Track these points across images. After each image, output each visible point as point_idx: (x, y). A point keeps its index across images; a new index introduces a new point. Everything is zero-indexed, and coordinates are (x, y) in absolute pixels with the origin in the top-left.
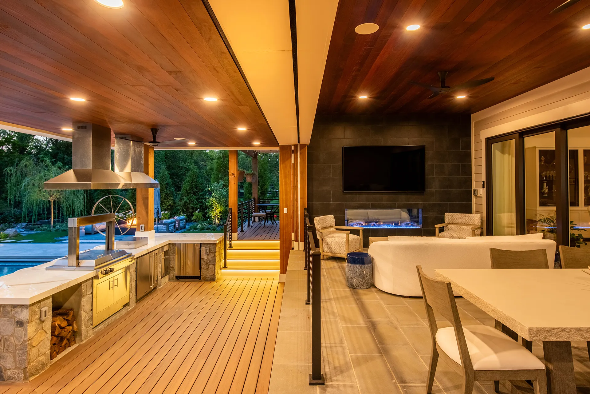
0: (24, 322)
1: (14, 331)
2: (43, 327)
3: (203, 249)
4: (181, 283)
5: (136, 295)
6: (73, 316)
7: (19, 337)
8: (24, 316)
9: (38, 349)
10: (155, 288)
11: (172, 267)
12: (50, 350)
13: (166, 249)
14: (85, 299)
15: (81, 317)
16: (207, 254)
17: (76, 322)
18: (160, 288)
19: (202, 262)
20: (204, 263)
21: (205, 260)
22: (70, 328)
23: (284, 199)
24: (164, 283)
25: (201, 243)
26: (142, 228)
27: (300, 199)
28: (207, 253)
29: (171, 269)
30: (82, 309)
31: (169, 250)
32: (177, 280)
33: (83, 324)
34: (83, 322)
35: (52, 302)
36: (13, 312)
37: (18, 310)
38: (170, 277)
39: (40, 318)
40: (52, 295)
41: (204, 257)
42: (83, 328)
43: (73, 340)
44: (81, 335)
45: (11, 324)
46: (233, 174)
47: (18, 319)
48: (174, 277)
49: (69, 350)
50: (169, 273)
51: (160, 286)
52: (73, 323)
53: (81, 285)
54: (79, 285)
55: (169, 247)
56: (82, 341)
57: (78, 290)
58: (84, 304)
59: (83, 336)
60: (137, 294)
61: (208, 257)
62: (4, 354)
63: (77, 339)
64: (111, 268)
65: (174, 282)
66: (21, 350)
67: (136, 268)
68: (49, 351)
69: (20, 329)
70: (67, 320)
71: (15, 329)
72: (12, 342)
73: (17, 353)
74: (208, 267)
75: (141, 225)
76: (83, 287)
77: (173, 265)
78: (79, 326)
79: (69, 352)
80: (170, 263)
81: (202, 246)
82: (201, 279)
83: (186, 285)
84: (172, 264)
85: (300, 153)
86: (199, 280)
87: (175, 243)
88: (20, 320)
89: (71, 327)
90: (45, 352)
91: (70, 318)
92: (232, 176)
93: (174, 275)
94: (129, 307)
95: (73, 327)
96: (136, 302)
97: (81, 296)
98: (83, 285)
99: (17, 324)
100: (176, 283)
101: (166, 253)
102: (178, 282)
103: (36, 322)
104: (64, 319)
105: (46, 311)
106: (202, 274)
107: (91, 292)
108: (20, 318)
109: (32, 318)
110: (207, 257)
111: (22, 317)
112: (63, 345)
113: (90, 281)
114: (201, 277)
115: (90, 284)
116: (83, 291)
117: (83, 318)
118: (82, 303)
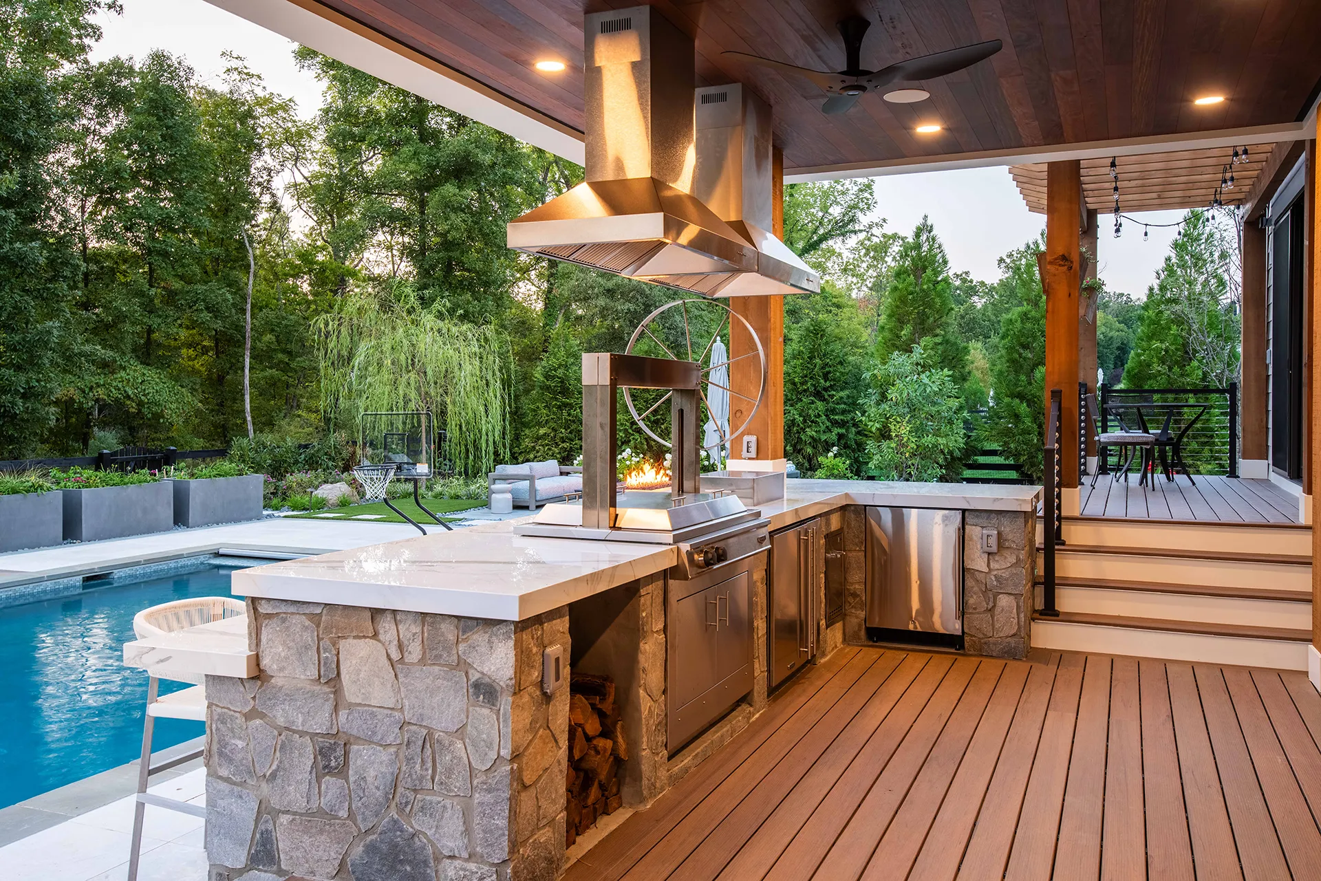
0: (498, 688)
1: (467, 717)
2: (550, 718)
3: (974, 531)
4: (889, 653)
5: (769, 671)
6: (614, 703)
7: (482, 743)
8: (498, 666)
9: (537, 798)
10: (811, 662)
11: (855, 595)
12: (565, 812)
13: (835, 523)
14: (647, 647)
15: (637, 709)
16: (989, 554)
17: (623, 727)
18: (823, 661)
19: (969, 583)
20: (976, 589)
21: (980, 577)
22: (606, 744)
24: (833, 649)
25: (964, 511)
26: (748, 447)
28: (989, 550)
29: (851, 599)
30: (642, 682)
31: (842, 529)
32: (871, 643)
33: (645, 739)
34: (644, 730)
35: (572, 631)
36: (462, 647)
37: (479, 637)
38: (847, 630)
39: (542, 682)
40: (570, 605)
41: (978, 562)
42: (644, 753)
43: (614, 790)
44: (637, 777)
45: (456, 691)
46: (1064, 258)
47: (477, 676)
48: (863, 633)
49: (606, 825)
50: (845, 615)
51: (824, 655)
52: (615, 729)
53: (639, 590)
54: (631, 590)
55: (843, 518)
56: (643, 800)
57: (628, 608)
58: (646, 665)
59: (645, 782)
60: (773, 668)
61: (993, 565)
62: (435, 799)
63: (626, 791)
64: (717, 548)
65: (864, 648)
66: (489, 792)
67: (766, 570)
68: (562, 814)
69: (486, 711)
70: (601, 715)
71: (468, 711)
72: (460, 759)
73: (476, 801)
74: (991, 604)
75: (746, 438)
76: (642, 599)
77: (857, 586)
78: (633, 745)
79: (612, 833)
80: (845, 578)
81: (967, 520)
82: (962, 647)
83: (914, 661)
84: (852, 584)
86: (953, 650)
87: (866, 506)
88: (487, 680)
89: (609, 744)
90: (553, 815)
91: (607, 707)
92: (1060, 265)
93: (860, 625)
94: (752, 709)
95: (615, 742)
96: (769, 696)
97: (636, 633)
98: (643, 592)
99: (475, 694)
100: (873, 653)
101: (833, 540)
102: (882, 651)
103: (530, 695)
104: (593, 706)
105: (557, 660)
106: (969, 629)
107: (661, 626)
108: (485, 670)
109: (523, 678)
110: (988, 565)
111: (493, 668)
112: (590, 801)
113: (661, 583)
114: (967, 638)
115: (660, 592)
116: (644, 614)
117: (643, 716)
118: (641, 658)
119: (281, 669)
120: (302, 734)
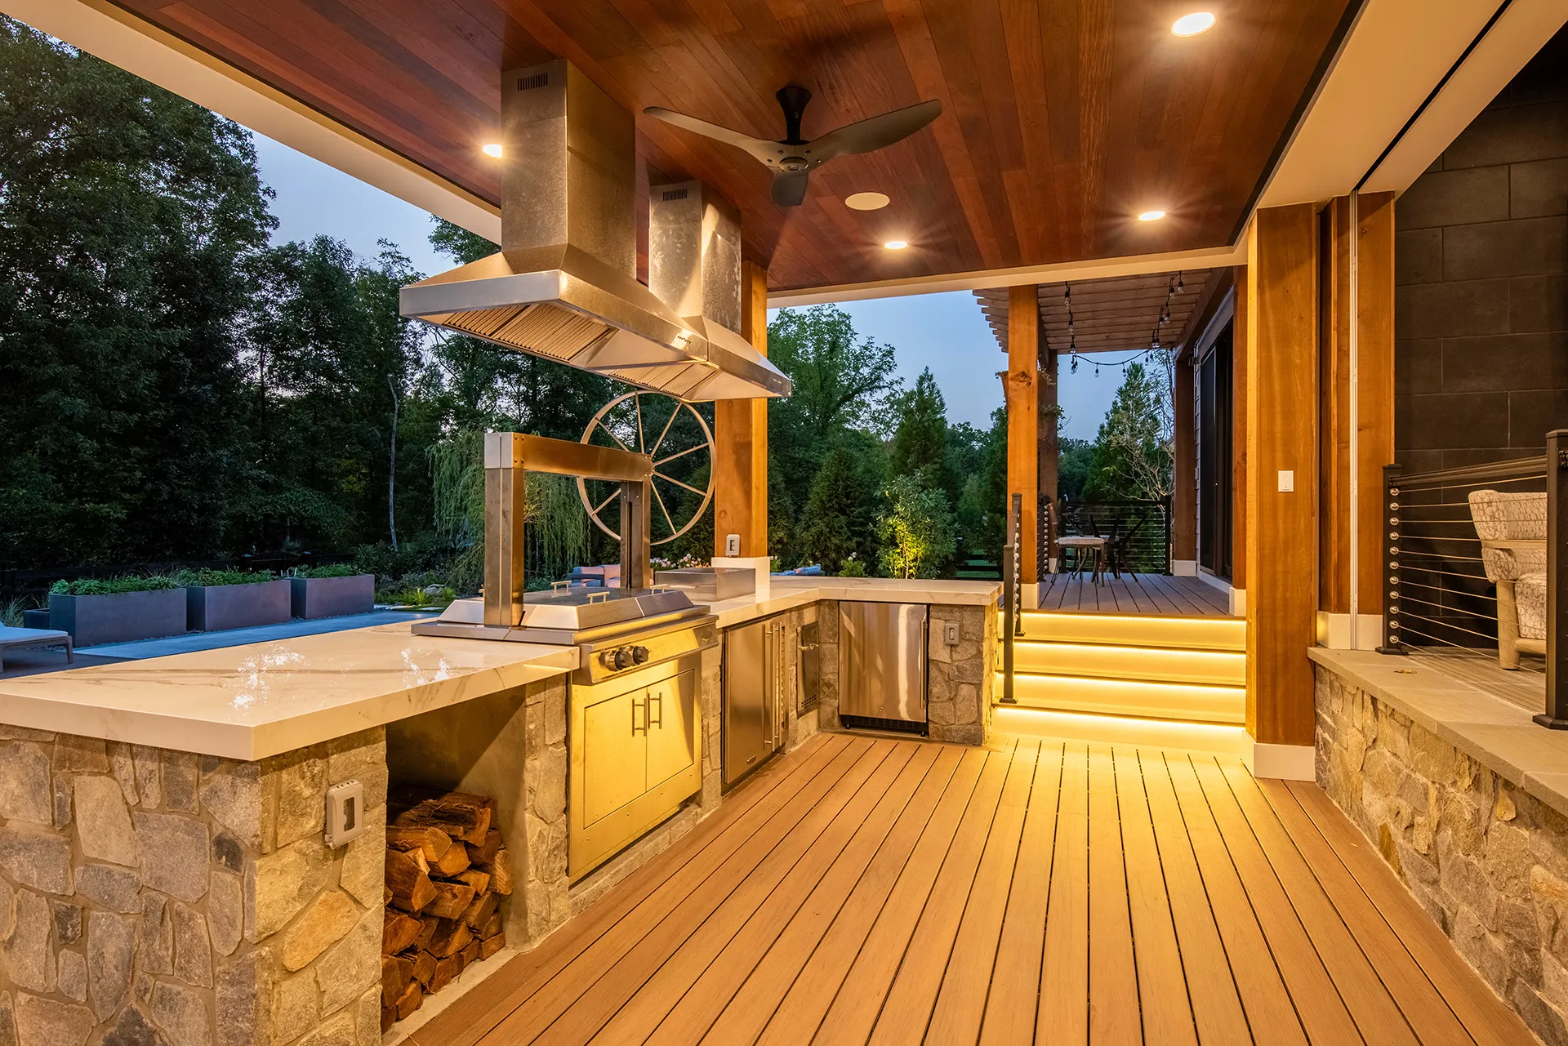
0: (242, 847)
1: (209, 885)
2: (343, 876)
3: (937, 625)
4: (859, 740)
5: (723, 768)
6: (492, 828)
7: (225, 920)
8: (242, 818)
9: (317, 982)
10: (780, 750)
11: (829, 685)
12: (380, 987)
13: (809, 617)
14: (537, 763)
15: (523, 835)
16: (952, 646)
17: (506, 856)
18: (793, 749)
19: (933, 673)
20: (939, 679)
21: (945, 668)
22: (479, 880)
23: (1278, 435)
24: (806, 737)
25: (929, 605)
26: (731, 546)
27: (1359, 430)
28: (953, 642)
29: (825, 689)
30: (528, 805)
31: (817, 622)
32: (844, 730)
33: (532, 870)
34: (531, 859)
35: (389, 760)
36: (204, 790)
37: (222, 780)
38: (822, 719)
39: (324, 832)
40: (389, 727)
41: (940, 653)
42: (529, 886)
43: (494, 929)
44: (523, 915)
45: (199, 849)
46: (1024, 374)
47: (221, 830)
48: (836, 721)
49: (477, 974)
50: (820, 703)
51: (794, 743)
52: (494, 860)
53: (523, 699)
54: (516, 698)
55: (818, 612)
56: (528, 939)
57: (513, 719)
58: (536, 785)
59: (532, 918)
60: (728, 766)
61: (955, 657)
62: (176, 988)
63: (510, 928)
64: (637, 648)
65: (836, 735)
66: (233, 985)
67: (721, 666)
68: (373, 990)
69: (229, 877)
70: (468, 846)
71: (209, 876)
72: (201, 938)
73: (218, 996)
74: (953, 693)
75: (730, 537)
76: (529, 710)
77: (831, 677)
78: (517, 876)
79: (474, 989)
80: (820, 669)
81: (932, 614)
82: (927, 733)
83: (880, 747)
84: (826, 674)
85: (1362, 233)
86: (919, 737)
87: (839, 601)
88: (231, 836)
89: (484, 878)
90: (354, 996)
91: (478, 836)
92: (1021, 381)
93: (833, 713)
94: (699, 810)
95: (492, 876)
96: (722, 795)
97: (521, 748)
98: (528, 701)
99: (217, 853)
100: (842, 740)
101: (808, 634)
102: (851, 738)
103: (300, 852)
104: (455, 839)
105: (350, 803)
106: (933, 716)
107: (561, 737)
108: (228, 823)
109: (282, 832)
110: (951, 657)
111: (236, 821)
112: (451, 950)
113: (560, 689)
114: (931, 726)
115: (559, 699)
116: (532, 727)
117: (529, 844)
118: (528, 778)
119: (15, 811)
120: (39, 894)
